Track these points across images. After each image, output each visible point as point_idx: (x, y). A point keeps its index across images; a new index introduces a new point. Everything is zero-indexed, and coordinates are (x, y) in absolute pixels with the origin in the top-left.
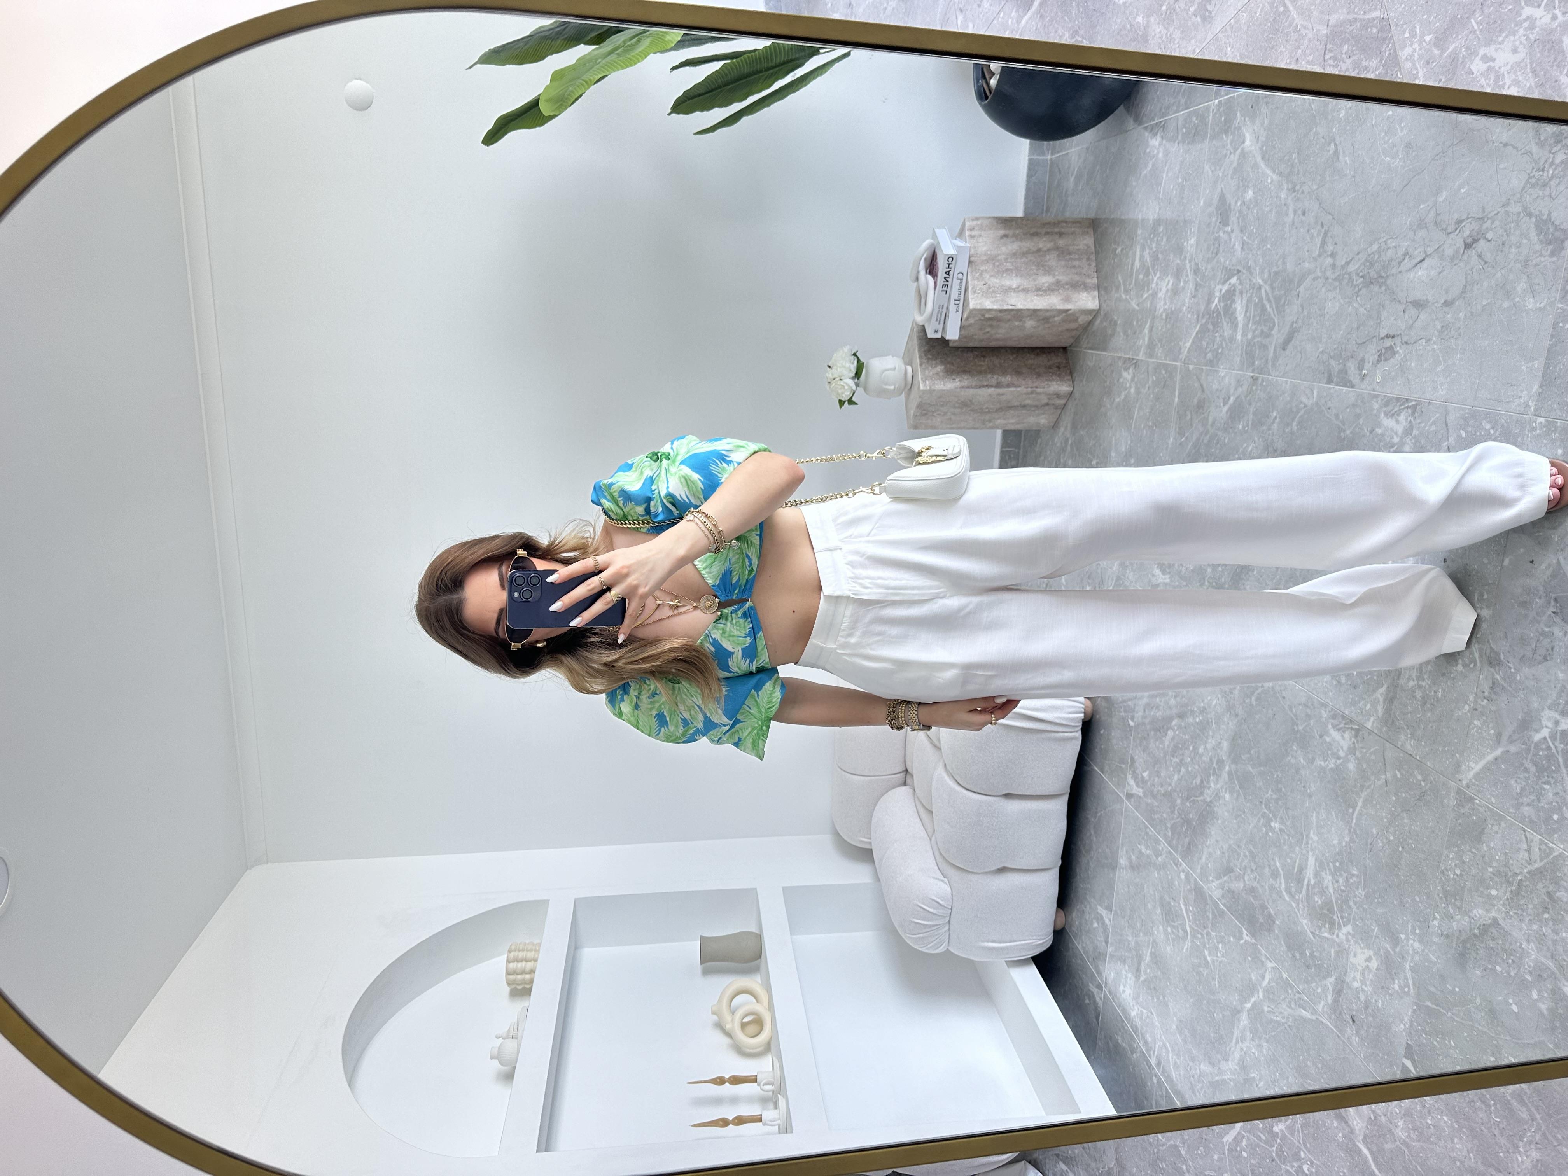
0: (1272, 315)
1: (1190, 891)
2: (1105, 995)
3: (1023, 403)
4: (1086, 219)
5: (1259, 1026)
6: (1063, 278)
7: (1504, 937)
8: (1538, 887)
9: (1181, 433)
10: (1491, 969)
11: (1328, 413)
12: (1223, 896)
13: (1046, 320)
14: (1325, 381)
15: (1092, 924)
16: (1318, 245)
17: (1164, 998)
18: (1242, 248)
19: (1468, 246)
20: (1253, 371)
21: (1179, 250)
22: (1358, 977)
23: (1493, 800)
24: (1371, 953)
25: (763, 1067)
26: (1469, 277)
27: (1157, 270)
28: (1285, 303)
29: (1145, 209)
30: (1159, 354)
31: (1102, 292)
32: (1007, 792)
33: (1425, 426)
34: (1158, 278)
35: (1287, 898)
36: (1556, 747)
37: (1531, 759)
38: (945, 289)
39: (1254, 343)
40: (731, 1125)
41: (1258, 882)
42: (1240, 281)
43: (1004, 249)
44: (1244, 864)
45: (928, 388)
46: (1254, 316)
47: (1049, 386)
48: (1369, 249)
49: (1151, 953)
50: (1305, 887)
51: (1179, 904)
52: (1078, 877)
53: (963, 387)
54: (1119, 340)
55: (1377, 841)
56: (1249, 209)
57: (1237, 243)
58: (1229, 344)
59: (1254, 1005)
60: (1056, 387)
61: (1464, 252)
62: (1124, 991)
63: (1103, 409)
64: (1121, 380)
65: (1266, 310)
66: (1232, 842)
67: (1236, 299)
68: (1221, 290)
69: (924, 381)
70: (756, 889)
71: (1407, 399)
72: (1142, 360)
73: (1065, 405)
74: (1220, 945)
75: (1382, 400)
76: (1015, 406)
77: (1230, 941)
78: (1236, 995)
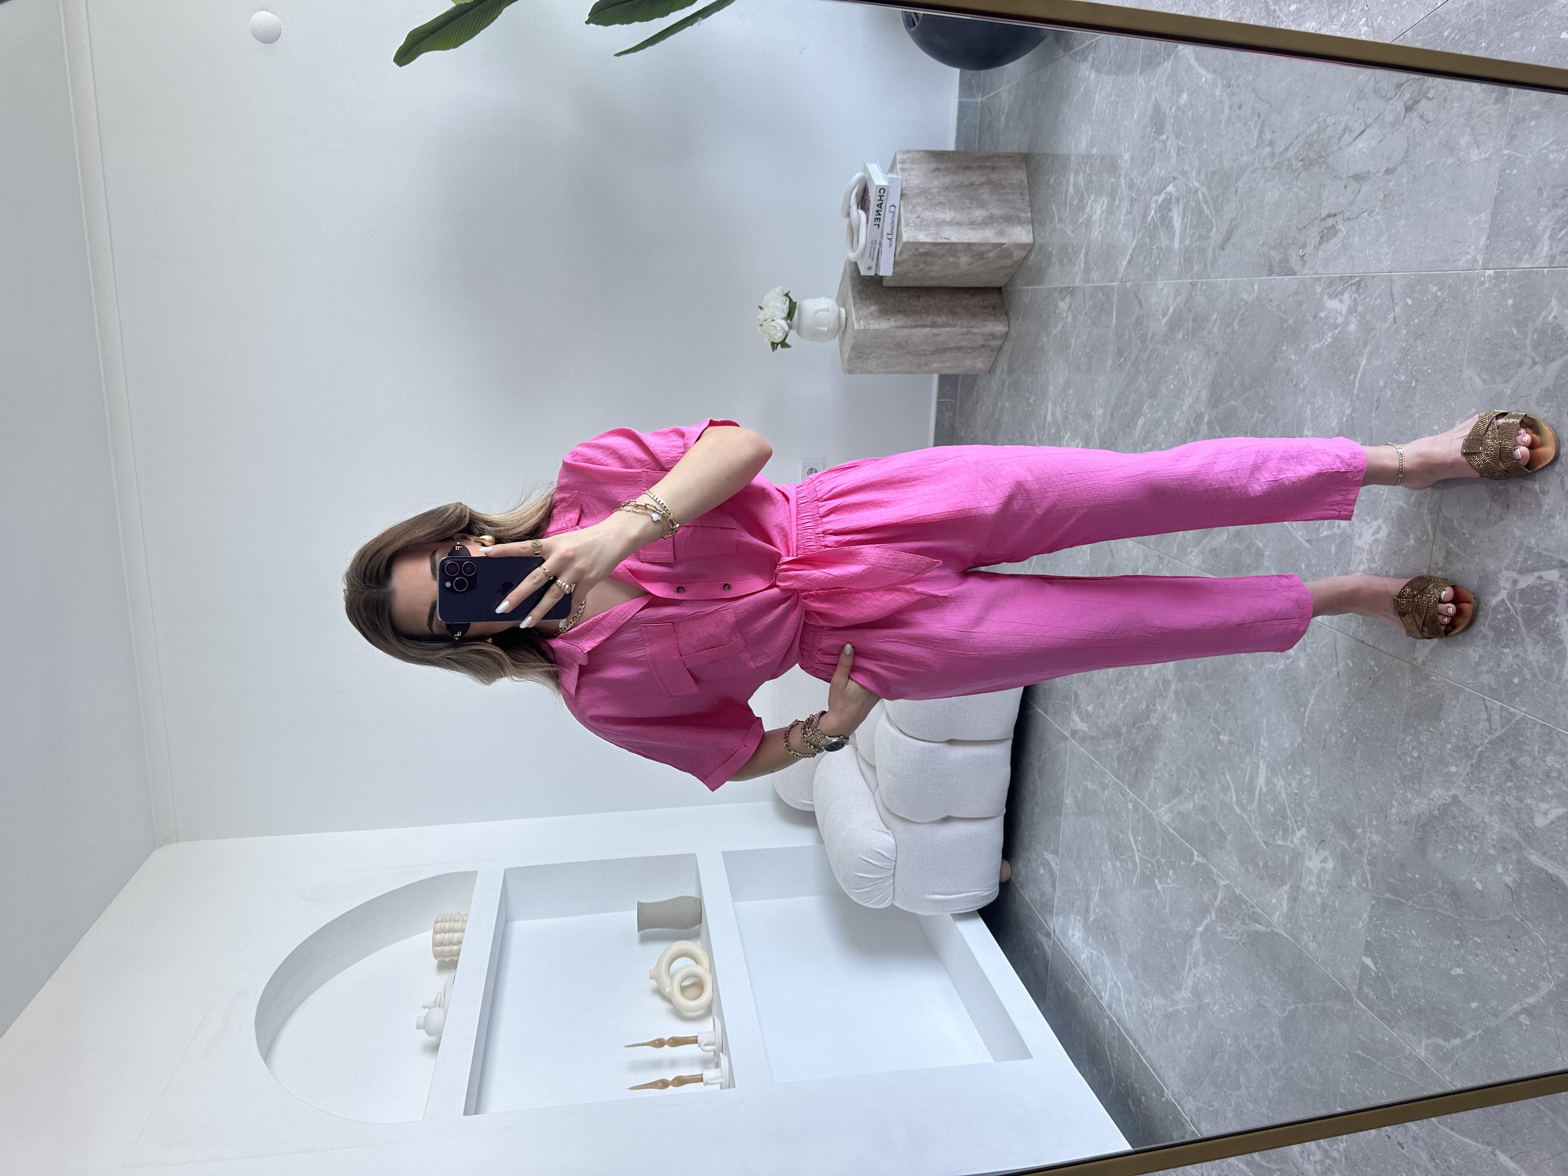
0: (1210, 216)
1: (1138, 820)
2: (1054, 942)
3: (958, 345)
4: (1019, 154)
5: (1212, 948)
6: (997, 212)
7: (1465, 813)
8: (1500, 756)
9: (1120, 353)
10: (1452, 849)
11: (1270, 305)
12: (1172, 820)
13: (980, 255)
14: (1266, 272)
15: (1038, 872)
17: (1113, 935)
18: (1178, 154)
19: (1408, 109)
20: (1192, 278)
22: (1314, 880)
23: (1450, 674)
24: (1327, 853)
25: (705, 1029)
26: (1411, 140)
27: (1092, 192)
28: (1222, 202)
29: (1078, 134)
30: (1096, 278)
31: (1037, 226)
32: (950, 738)
33: (1369, 301)
34: (1092, 201)
35: (1238, 810)
36: (1515, 608)
37: (1490, 625)
38: (878, 223)
39: (1193, 249)
40: (671, 1086)
43: (936, 182)
45: (863, 327)
46: (1191, 221)
47: (985, 326)
48: (1307, 131)
49: (1100, 891)
50: (1257, 796)
51: (1128, 835)
52: (1023, 825)
53: (897, 327)
54: (1055, 270)
55: (1330, 736)
56: (1183, 112)
57: (1172, 150)
58: (1166, 254)
60: (992, 326)
61: (1405, 115)
62: (1073, 935)
63: (1040, 344)
64: (1057, 311)
67: (1173, 206)
68: (1157, 201)
69: (858, 320)
70: (695, 854)
71: (1351, 277)
72: (1078, 287)
73: (1001, 347)
74: (1171, 872)
75: (1325, 282)
76: (950, 348)
77: (1180, 865)
78: (1188, 920)
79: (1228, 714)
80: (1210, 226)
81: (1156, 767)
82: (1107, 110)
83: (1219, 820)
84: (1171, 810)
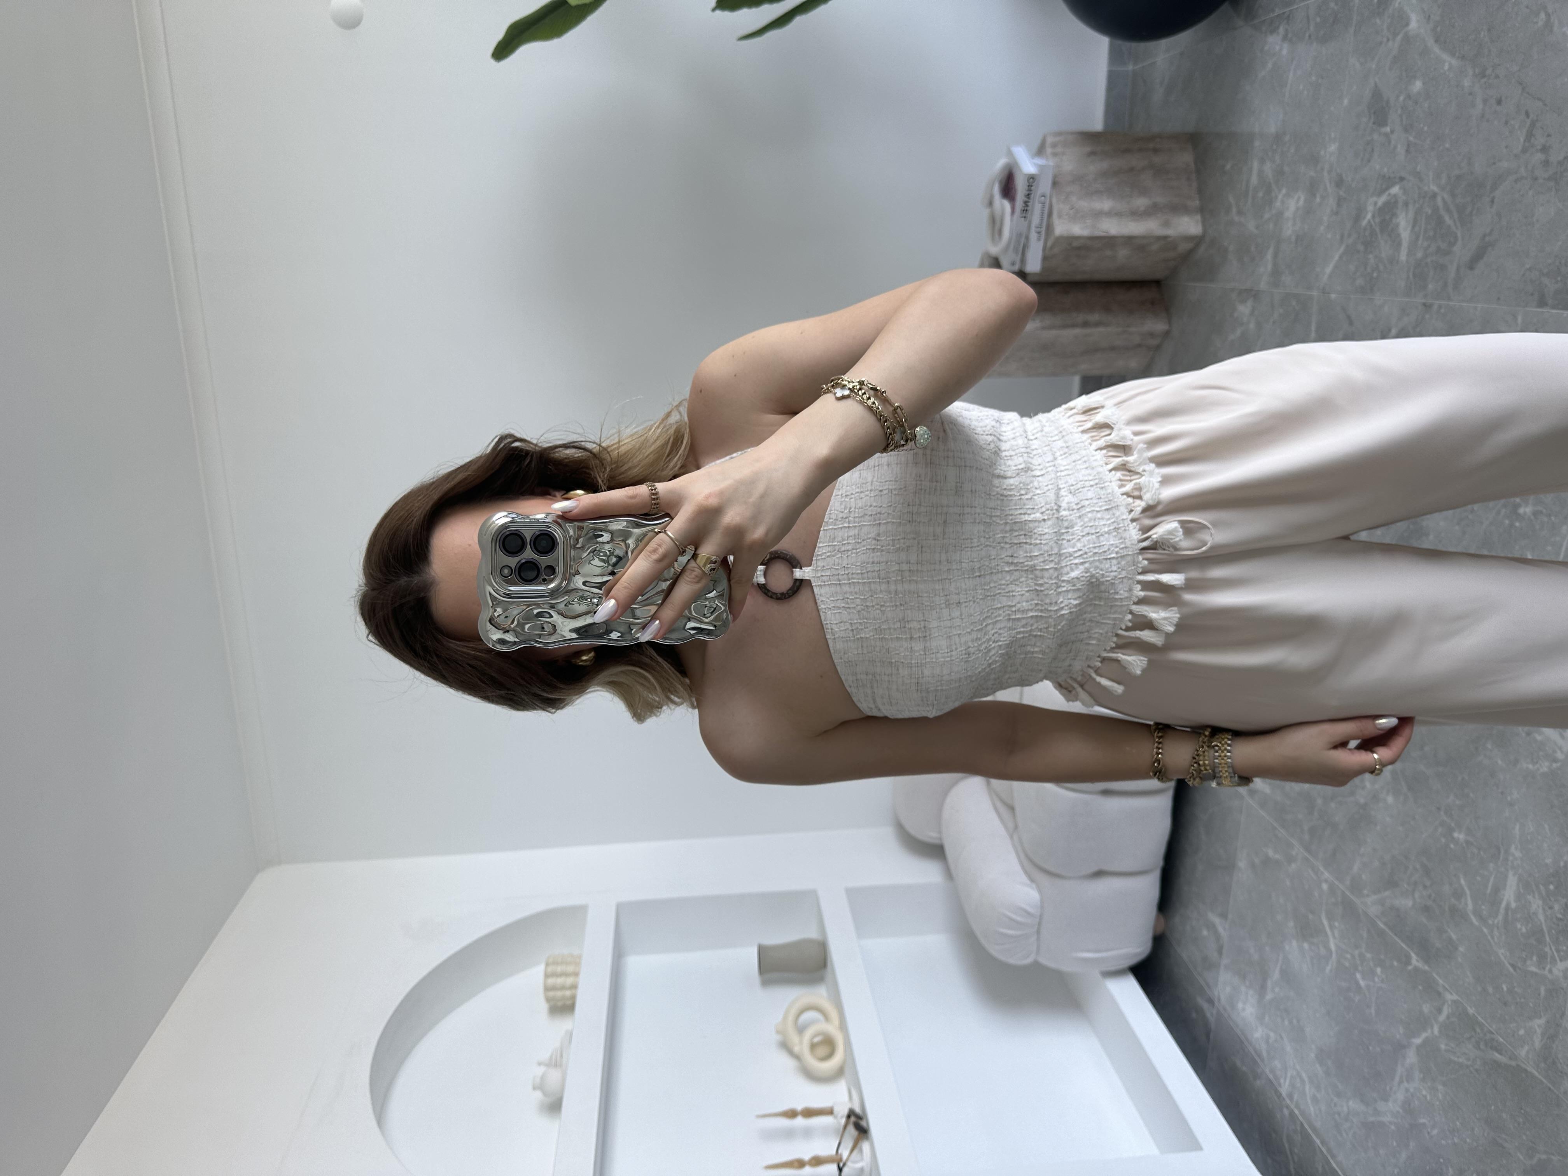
0: (1453, 227)
1: (1335, 904)
2: (1218, 1011)
3: (1111, 345)
4: (1185, 133)
5: (1432, 1065)
6: (1160, 200)
12: (1383, 914)
13: (1142, 248)
14: (1535, 303)
15: (1200, 933)
16: (1522, 140)
17: (1298, 1021)
18: (1408, 151)
20: (1425, 297)
21: (1314, 160)
25: (838, 1096)
27: (1283, 186)
28: (1472, 212)
30: (1288, 283)
31: (1207, 216)
34: (1284, 196)
35: (1475, 922)
38: (1025, 215)
39: (1427, 263)
40: (805, 1168)
41: (1434, 901)
42: (1404, 190)
43: (1092, 168)
44: (1413, 879)
46: (1426, 231)
47: (1143, 324)
49: (1281, 969)
51: (1321, 917)
52: (1182, 879)
53: (1045, 328)
54: (1231, 268)
56: (1416, 103)
57: (1399, 146)
58: (1388, 266)
59: (1426, 1042)
60: (1150, 325)
62: (1244, 1009)
63: (1212, 349)
64: (1236, 314)
65: (1445, 221)
66: (1396, 852)
67: (1398, 212)
68: (1376, 203)
70: (816, 890)
72: (1264, 291)
73: (1160, 345)
74: (1379, 970)
76: (1103, 349)
77: (1392, 966)
79: (1466, 810)
80: (1452, 240)
81: (1362, 850)
82: (1305, 93)
83: (1449, 927)
84: (1382, 902)
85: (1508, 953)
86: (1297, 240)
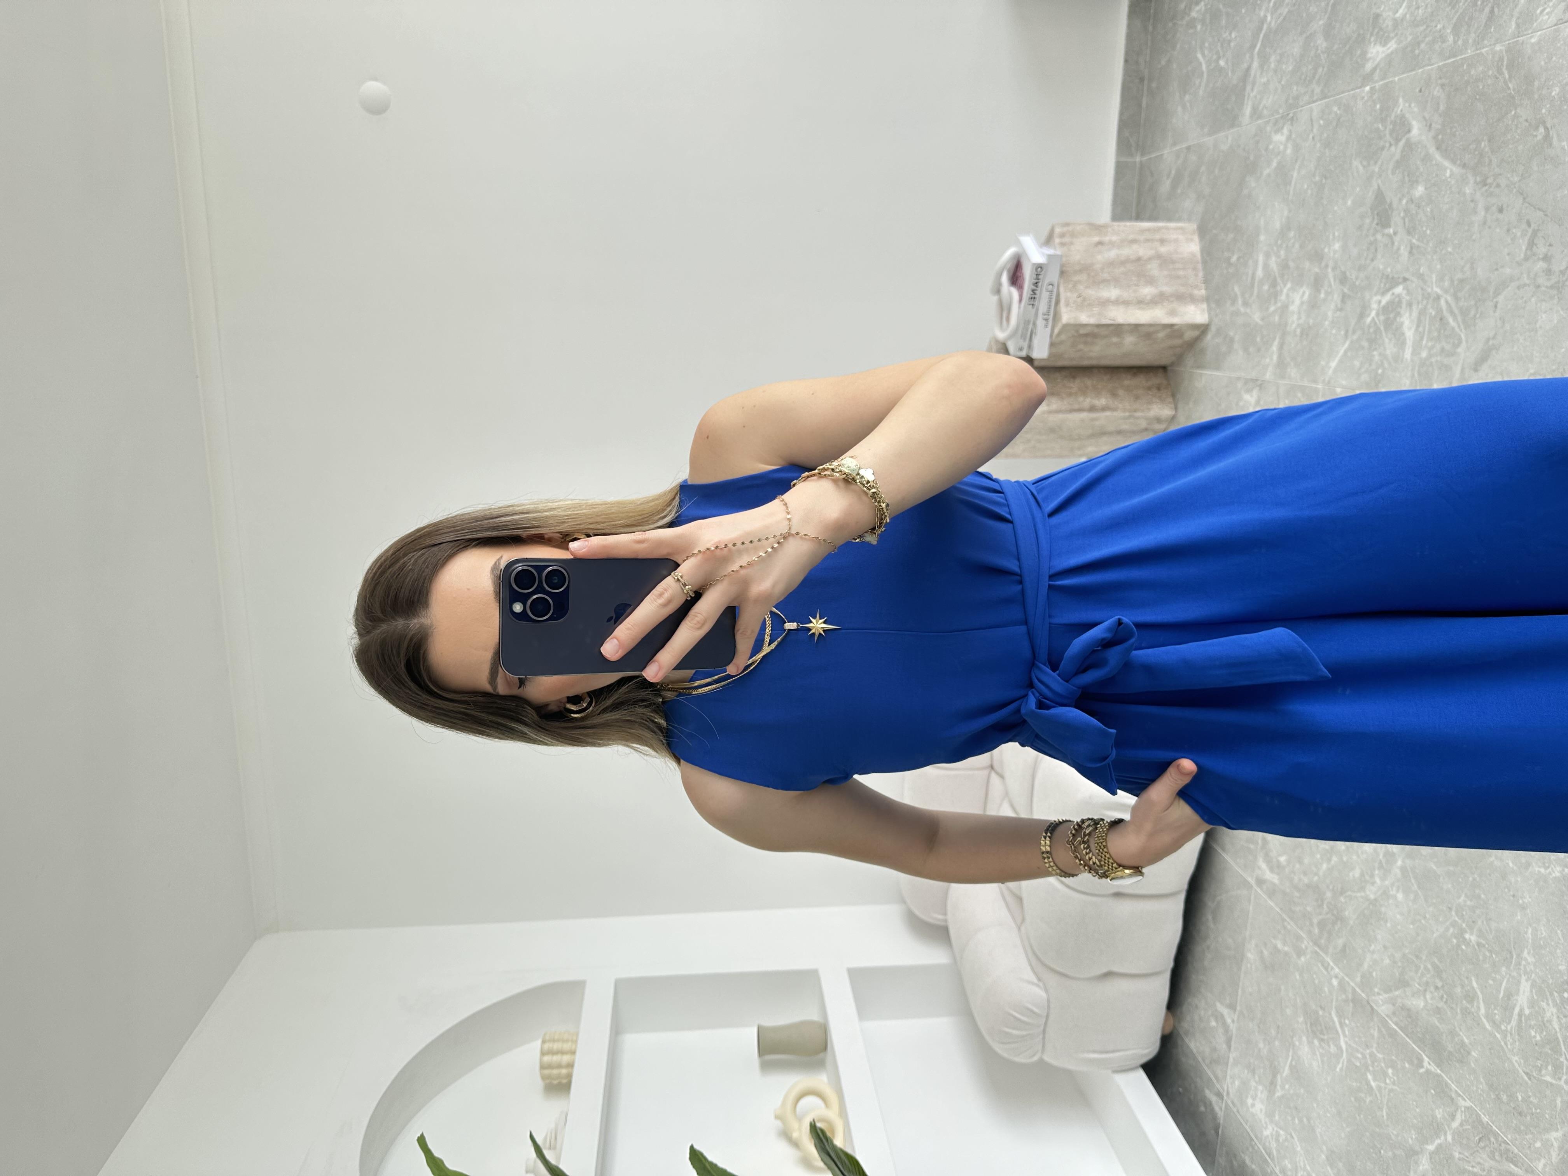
0: (1457, 330)
1: (1345, 1000)
2: (1227, 1105)
3: (1118, 429)
6: (1167, 290)
12: (1394, 1013)
13: (1148, 335)
15: (1208, 1022)
16: (1524, 248)
17: (1309, 1120)
18: (1411, 253)
21: (1318, 256)
27: (1288, 280)
28: (1475, 316)
29: (1269, 213)
30: (1293, 375)
31: (1213, 304)
34: (1289, 290)
35: (1488, 1027)
38: (1032, 302)
41: (1446, 1002)
42: (1408, 291)
43: (1099, 257)
44: (1425, 979)
46: (1430, 332)
47: (1148, 411)
49: (1291, 1066)
50: (1515, 1016)
51: (1330, 1014)
54: (1237, 358)
56: (1419, 207)
57: (1402, 248)
58: (1393, 363)
59: (1439, 1147)
60: (1155, 412)
62: (1253, 1105)
65: (1448, 323)
66: (1407, 951)
67: (1402, 312)
68: (1380, 302)
70: (817, 970)
72: (1268, 383)
74: (1390, 1071)
76: (1109, 432)
77: (1403, 1067)
78: (1413, 1132)
79: (1478, 912)
80: (1456, 342)
81: (1373, 947)
82: (1309, 192)
83: (1461, 1030)
84: (1392, 1001)
85: (1522, 1061)
86: (1302, 334)
